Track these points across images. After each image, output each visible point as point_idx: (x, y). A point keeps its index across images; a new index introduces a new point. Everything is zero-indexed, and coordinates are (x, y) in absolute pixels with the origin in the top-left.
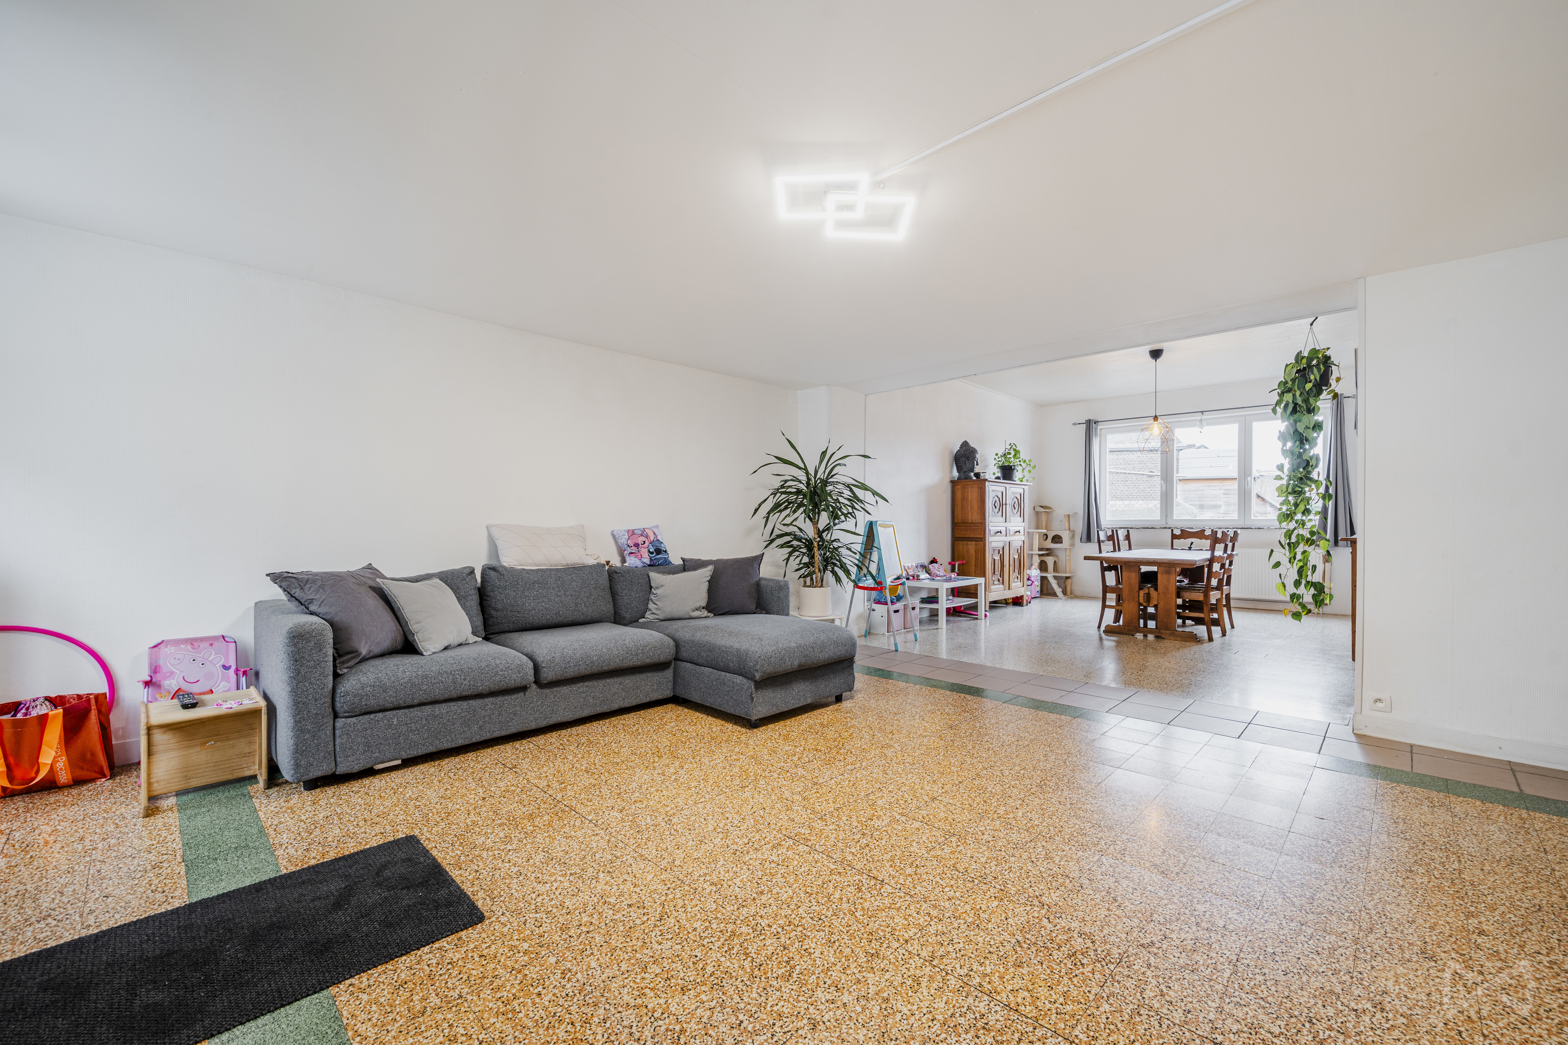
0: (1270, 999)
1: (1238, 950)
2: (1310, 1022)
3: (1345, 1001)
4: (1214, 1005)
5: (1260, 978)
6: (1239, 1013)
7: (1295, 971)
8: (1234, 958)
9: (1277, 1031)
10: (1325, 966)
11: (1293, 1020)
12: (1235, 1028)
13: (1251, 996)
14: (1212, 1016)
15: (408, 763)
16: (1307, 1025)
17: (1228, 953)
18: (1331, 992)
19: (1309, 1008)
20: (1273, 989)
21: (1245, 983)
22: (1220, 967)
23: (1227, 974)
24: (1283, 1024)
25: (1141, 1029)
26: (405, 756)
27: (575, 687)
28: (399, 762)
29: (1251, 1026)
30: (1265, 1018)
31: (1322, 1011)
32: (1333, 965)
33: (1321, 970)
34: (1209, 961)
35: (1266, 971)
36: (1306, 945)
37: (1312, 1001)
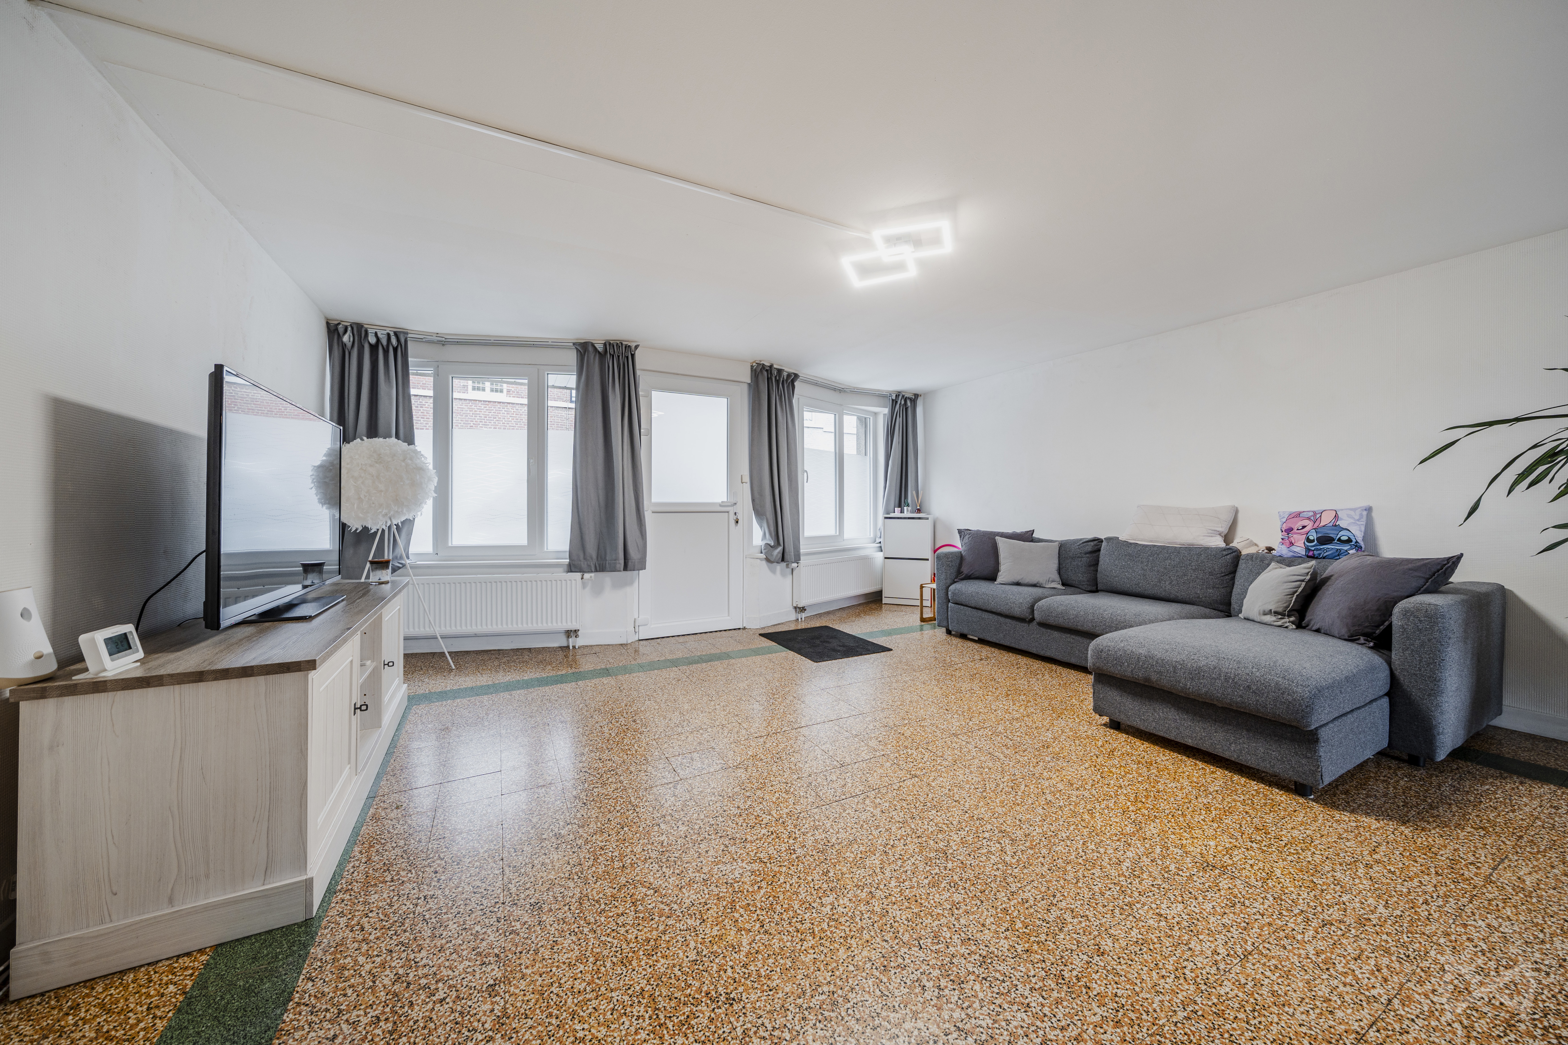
0: (607, 801)
1: (640, 816)
2: (585, 803)
3: (574, 826)
4: (625, 782)
5: (618, 808)
6: (614, 786)
7: (606, 825)
8: (638, 810)
9: (595, 790)
10: (594, 841)
11: (592, 799)
12: (610, 780)
13: (615, 796)
14: (622, 778)
15: (981, 641)
16: (585, 801)
17: (642, 810)
18: (583, 826)
19: (588, 809)
20: (609, 807)
21: (622, 801)
22: (638, 800)
23: (632, 798)
24: (595, 794)
25: (639, 757)
26: (981, 637)
27: (1064, 636)
28: (977, 639)
29: (605, 784)
30: (603, 792)
31: (582, 813)
32: (590, 846)
33: (594, 837)
34: (645, 799)
35: (619, 814)
36: (611, 849)
37: (589, 814)
